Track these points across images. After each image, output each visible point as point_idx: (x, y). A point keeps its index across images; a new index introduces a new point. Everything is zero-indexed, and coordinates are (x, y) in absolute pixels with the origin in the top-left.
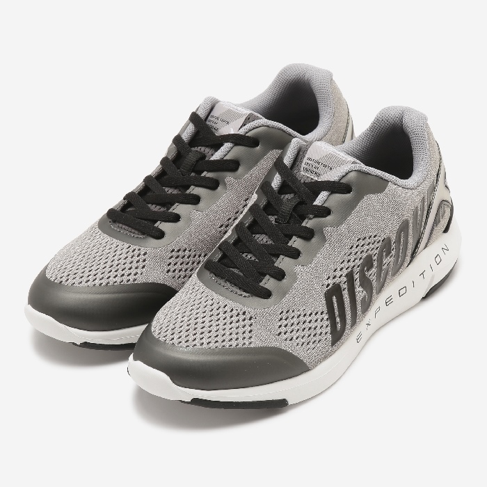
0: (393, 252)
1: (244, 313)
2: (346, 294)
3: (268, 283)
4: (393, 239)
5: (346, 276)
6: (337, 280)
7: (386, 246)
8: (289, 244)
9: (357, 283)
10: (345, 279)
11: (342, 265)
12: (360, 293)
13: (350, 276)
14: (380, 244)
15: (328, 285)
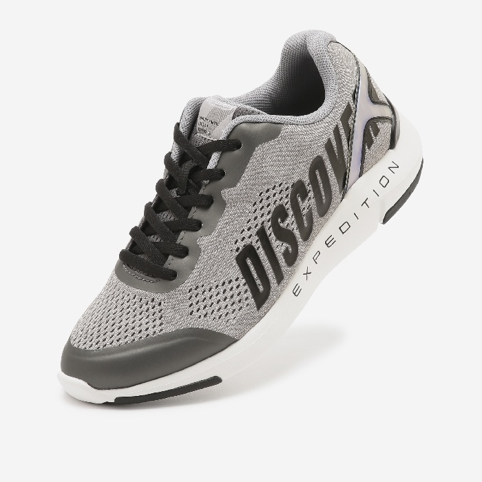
0: (311, 194)
1: (153, 300)
2: (261, 253)
3: (173, 263)
4: (306, 180)
5: (258, 233)
6: (247, 241)
7: (299, 190)
8: (189, 217)
9: (273, 238)
10: (257, 238)
11: (249, 224)
12: (279, 247)
13: (262, 234)
14: (290, 190)
15: (238, 249)
